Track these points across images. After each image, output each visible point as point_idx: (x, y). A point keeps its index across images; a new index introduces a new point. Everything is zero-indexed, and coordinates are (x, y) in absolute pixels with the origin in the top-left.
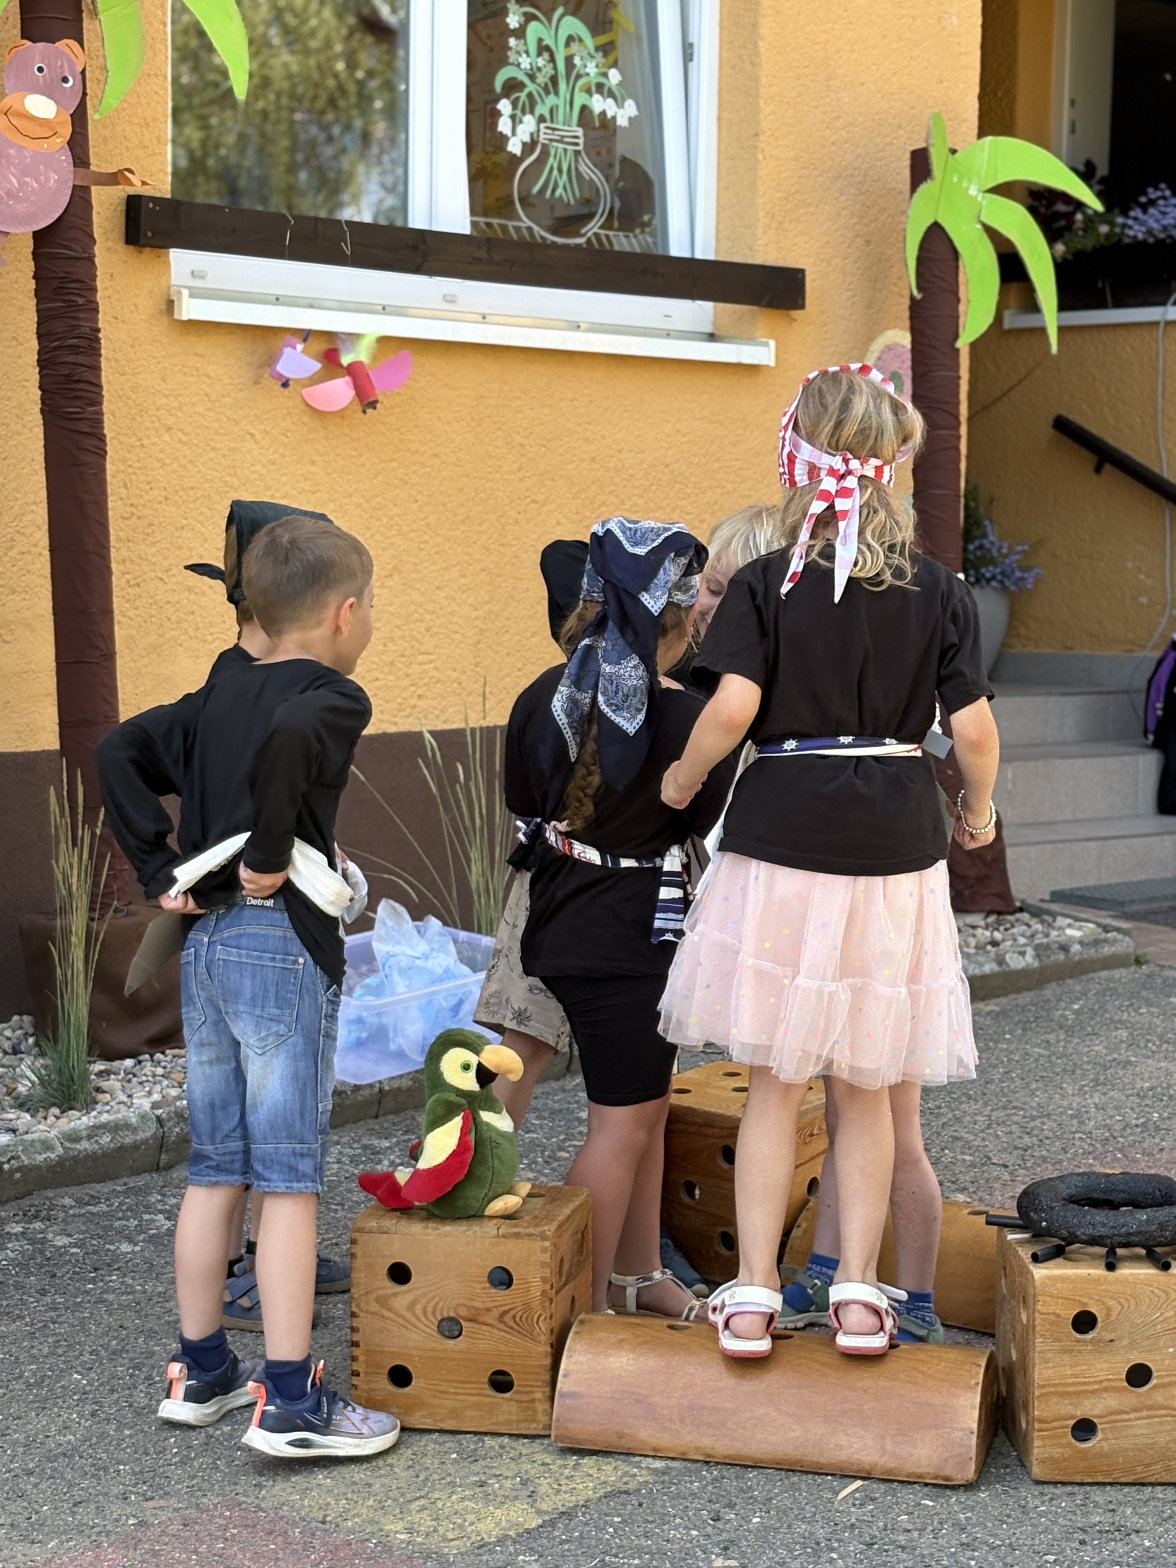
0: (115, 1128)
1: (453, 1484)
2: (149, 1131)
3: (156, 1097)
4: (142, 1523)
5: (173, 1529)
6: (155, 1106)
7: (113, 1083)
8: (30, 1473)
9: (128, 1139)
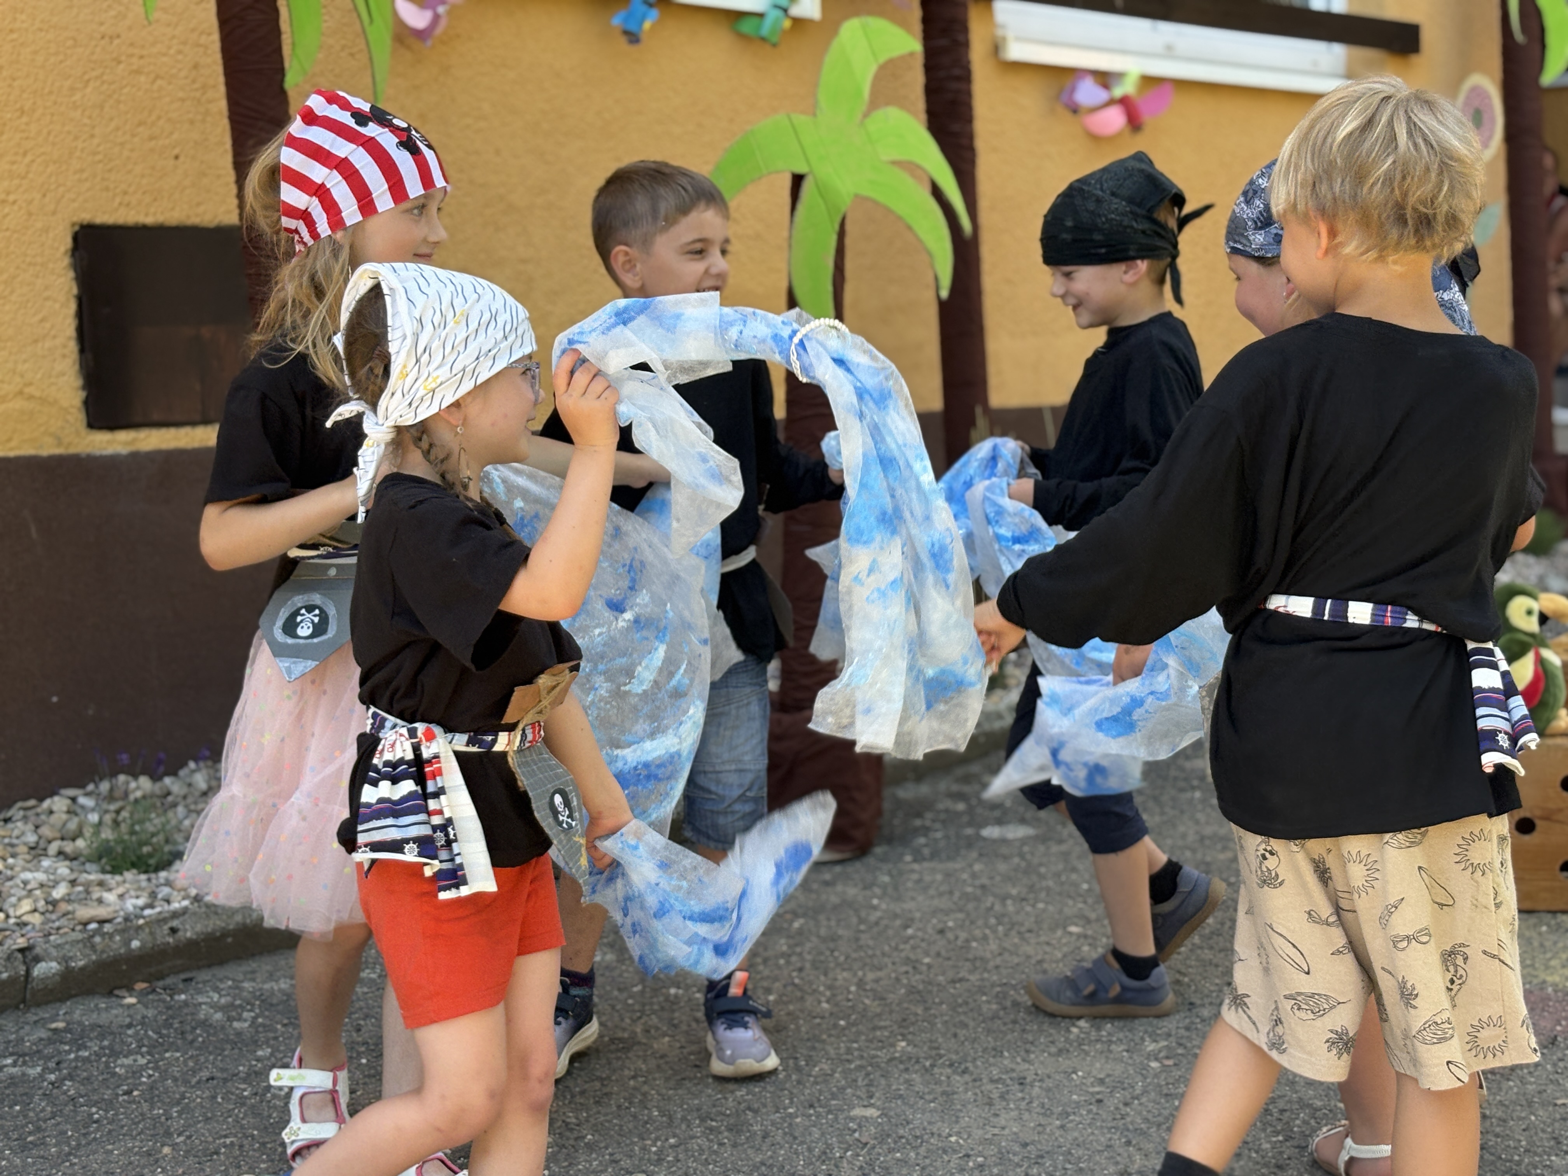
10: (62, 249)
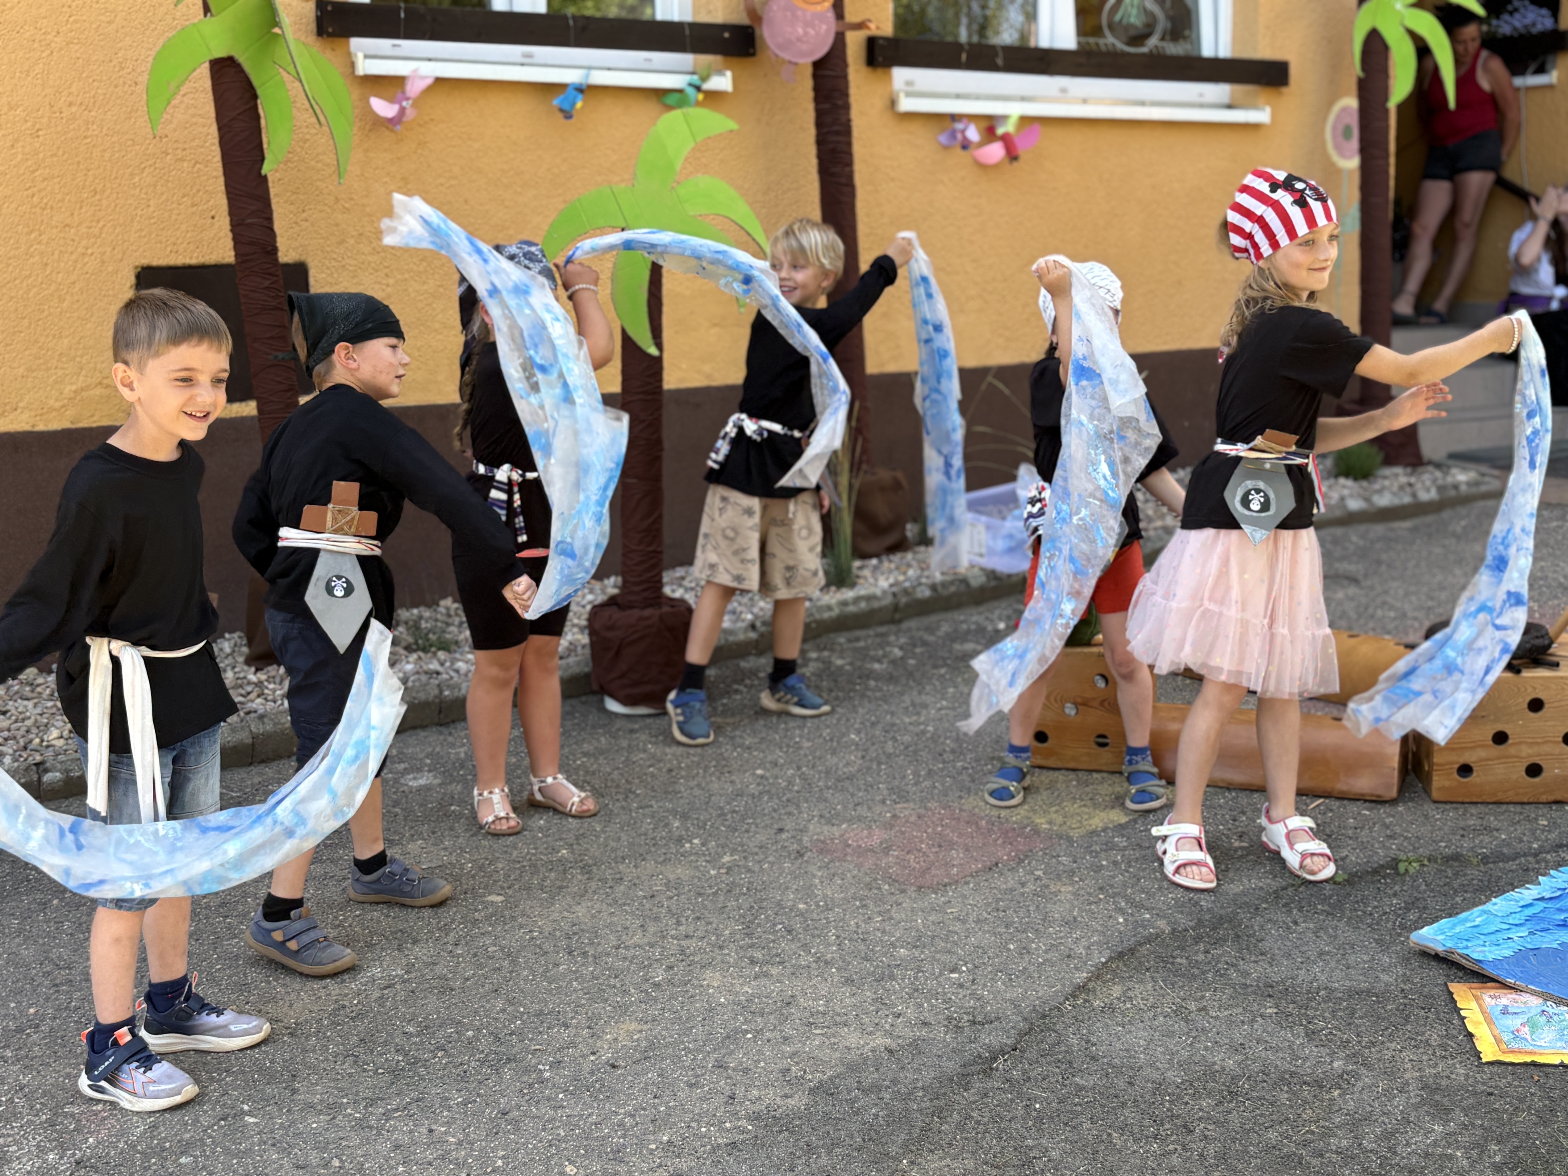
0: (869, 598)
1: (1074, 798)
2: (888, 601)
3: (891, 580)
4: (894, 816)
5: (912, 819)
6: (891, 586)
7: (866, 573)
8: (828, 788)
9: (876, 605)
10: (128, 284)
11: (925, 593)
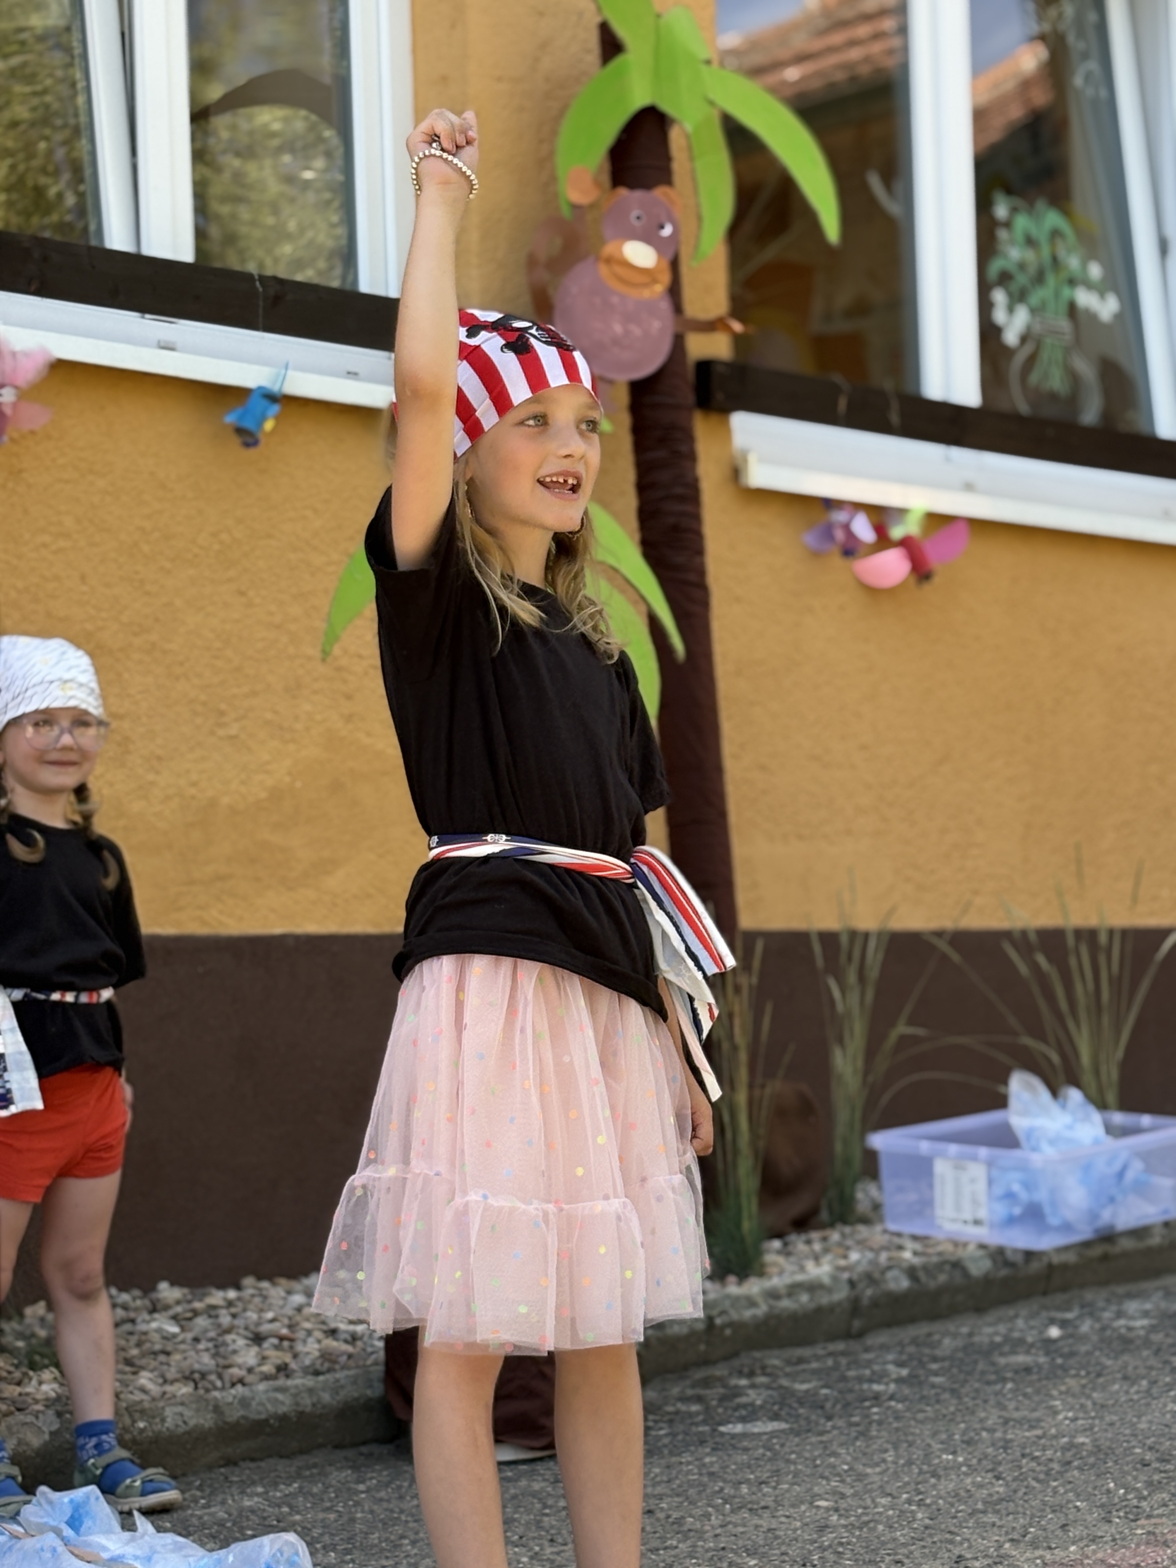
2: (841, 1294)
3: (829, 1266)
6: (834, 1272)
8: (982, 1512)
11: (899, 1283)
